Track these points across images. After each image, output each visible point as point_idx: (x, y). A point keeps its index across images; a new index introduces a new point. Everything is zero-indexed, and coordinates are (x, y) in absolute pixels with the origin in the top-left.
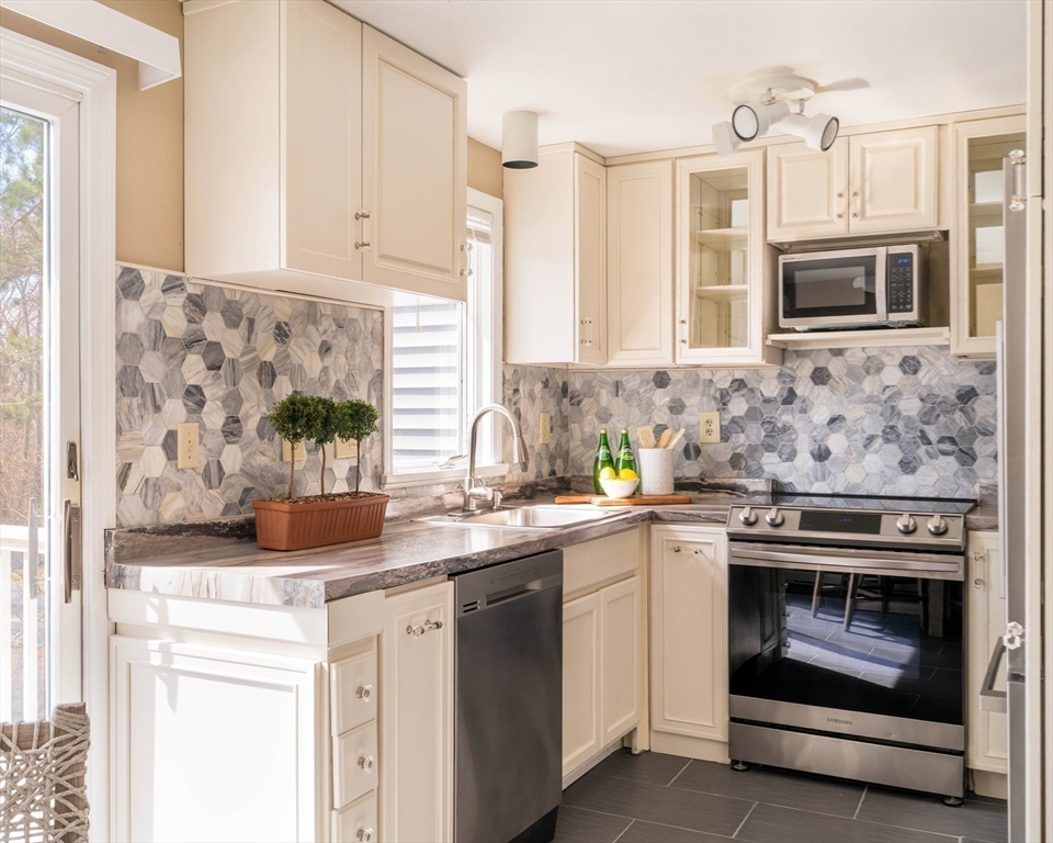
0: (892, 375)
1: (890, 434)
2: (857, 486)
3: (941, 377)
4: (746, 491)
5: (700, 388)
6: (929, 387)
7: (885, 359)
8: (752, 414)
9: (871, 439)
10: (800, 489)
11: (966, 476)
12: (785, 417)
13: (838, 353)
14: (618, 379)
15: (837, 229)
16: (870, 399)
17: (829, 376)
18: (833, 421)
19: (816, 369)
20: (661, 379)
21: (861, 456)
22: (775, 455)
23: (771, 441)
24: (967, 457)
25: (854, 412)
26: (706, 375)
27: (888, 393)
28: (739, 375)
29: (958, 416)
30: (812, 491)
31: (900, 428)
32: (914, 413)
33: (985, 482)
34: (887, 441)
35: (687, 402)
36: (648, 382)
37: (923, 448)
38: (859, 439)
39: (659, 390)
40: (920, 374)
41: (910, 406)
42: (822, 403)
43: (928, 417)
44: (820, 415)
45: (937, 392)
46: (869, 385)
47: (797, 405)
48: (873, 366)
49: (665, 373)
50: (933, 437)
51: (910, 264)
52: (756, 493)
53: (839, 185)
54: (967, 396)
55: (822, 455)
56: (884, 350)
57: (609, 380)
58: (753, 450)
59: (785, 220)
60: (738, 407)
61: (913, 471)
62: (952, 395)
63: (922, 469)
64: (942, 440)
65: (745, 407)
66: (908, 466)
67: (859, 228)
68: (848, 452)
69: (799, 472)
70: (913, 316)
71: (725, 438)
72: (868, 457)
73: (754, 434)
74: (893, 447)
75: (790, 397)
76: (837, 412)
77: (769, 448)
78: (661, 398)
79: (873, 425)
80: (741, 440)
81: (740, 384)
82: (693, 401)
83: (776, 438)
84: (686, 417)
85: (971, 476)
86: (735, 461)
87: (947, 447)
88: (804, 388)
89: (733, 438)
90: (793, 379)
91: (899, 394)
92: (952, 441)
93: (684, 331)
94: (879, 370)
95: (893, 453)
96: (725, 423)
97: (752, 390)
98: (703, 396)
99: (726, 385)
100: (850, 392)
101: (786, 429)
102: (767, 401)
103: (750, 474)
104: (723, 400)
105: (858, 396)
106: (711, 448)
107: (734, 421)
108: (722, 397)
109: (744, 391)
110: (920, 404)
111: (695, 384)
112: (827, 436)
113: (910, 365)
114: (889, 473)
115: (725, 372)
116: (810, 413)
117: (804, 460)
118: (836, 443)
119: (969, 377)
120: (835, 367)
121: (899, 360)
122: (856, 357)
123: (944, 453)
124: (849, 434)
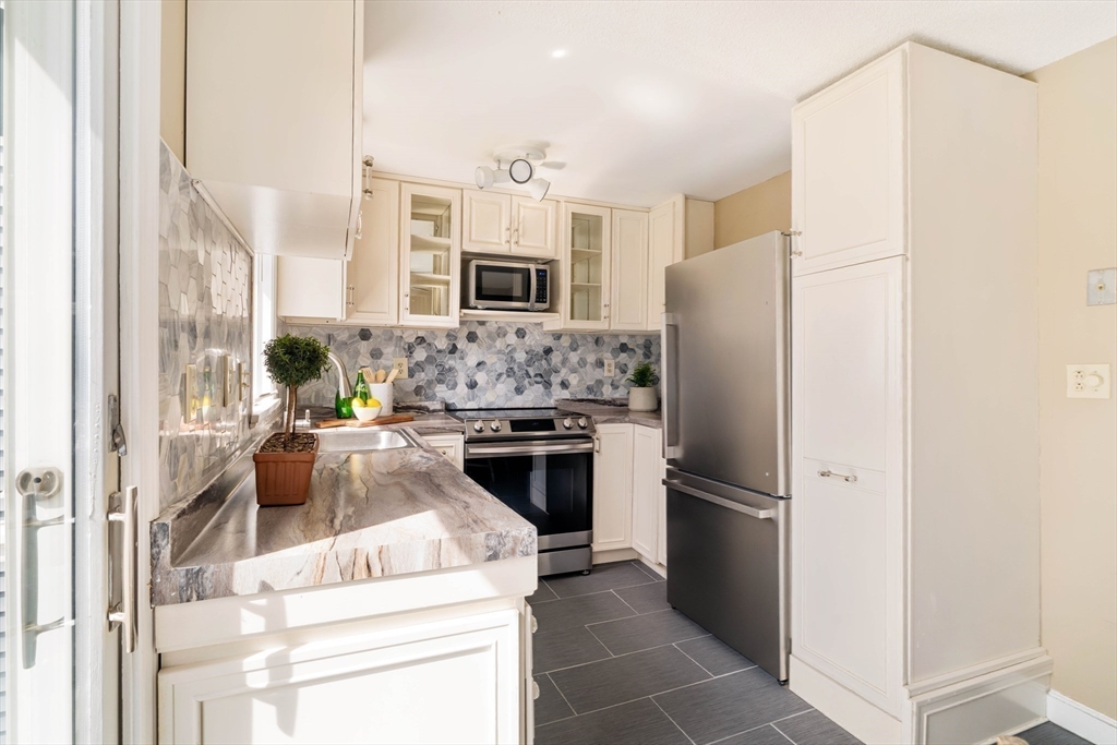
0: (512, 339)
1: (510, 372)
2: (493, 403)
3: (535, 341)
4: (428, 410)
5: (394, 342)
6: (530, 346)
7: (508, 329)
8: (430, 360)
9: (500, 375)
10: (459, 407)
11: (547, 395)
12: (450, 362)
13: (482, 323)
14: (331, 332)
15: (503, 249)
16: (499, 352)
17: (477, 337)
18: (479, 364)
19: (470, 333)
20: (365, 334)
21: (495, 385)
22: (444, 386)
23: (442, 377)
24: (548, 385)
25: (491, 359)
26: (398, 333)
27: (509, 348)
28: (421, 334)
29: (544, 362)
30: (467, 407)
31: (516, 369)
32: (522, 360)
33: (556, 398)
34: (509, 376)
35: (385, 351)
36: (355, 336)
37: (527, 380)
38: (494, 375)
39: (364, 342)
40: (526, 338)
41: (521, 357)
42: (473, 354)
43: (529, 362)
44: (472, 361)
45: (534, 348)
46: (499, 344)
47: (457, 355)
48: (501, 333)
49: (368, 330)
50: (532, 374)
51: (546, 276)
52: (434, 411)
53: (505, 224)
54: (548, 351)
55: (472, 385)
56: (509, 324)
57: (323, 333)
58: (430, 383)
59: (473, 237)
60: (420, 354)
61: (522, 393)
62: (541, 350)
63: (526, 392)
64: (536, 376)
65: (425, 355)
66: (519, 391)
67: (516, 251)
68: (488, 383)
69: (459, 396)
70: (546, 306)
71: (411, 375)
72: (498, 386)
73: (431, 372)
74: (511, 380)
75: (453, 350)
76: (481, 360)
77: (440, 381)
78: (364, 346)
79: (501, 367)
80: (422, 377)
81: (421, 340)
82: (388, 350)
83: (445, 374)
84: (382, 361)
85: (549, 395)
86: (418, 390)
87: (539, 379)
88: (462, 344)
89: (417, 375)
90: (456, 338)
91: (514, 350)
92: (541, 376)
93: (406, 302)
94: (505, 335)
95: (512, 383)
96: (412, 365)
97: (429, 344)
98: (396, 347)
99: (412, 340)
100: (489, 347)
101: (450, 369)
102: (439, 351)
103: (428, 398)
104: (410, 350)
105: (493, 350)
106: (402, 382)
107: (417, 364)
108: (409, 348)
109: (425, 345)
110: (525, 355)
111: (391, 339)
112: (475, 373)
113: (521, 333)
114: (509, 395)
115: (412, 332)
116: (466, 360)
117: (462, 389)
118: (481, 378)
119: (549, 342)
120: (480, 331)
121: (515, 330)
122: (492, 327)
123: (537, 383)
124: (488, 373)
